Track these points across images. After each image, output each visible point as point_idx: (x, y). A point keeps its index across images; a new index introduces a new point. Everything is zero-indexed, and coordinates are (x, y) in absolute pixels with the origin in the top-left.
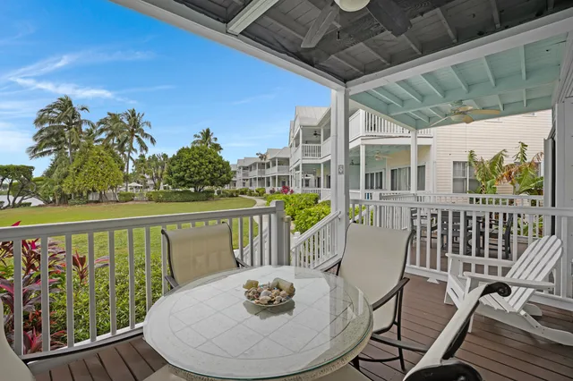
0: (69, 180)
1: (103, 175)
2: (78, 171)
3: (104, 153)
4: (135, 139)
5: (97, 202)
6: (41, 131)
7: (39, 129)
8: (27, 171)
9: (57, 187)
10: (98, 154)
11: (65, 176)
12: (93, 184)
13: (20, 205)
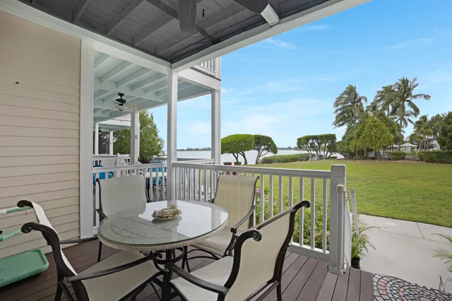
0: (353, 142)
1: (376, 137)
2: (359, 136)
3: (378, 120)
4: (406, 103)
5: (373, 158)
6: (337, 111)
7: (336, 109)
8: (332, 137)
9: (346, 147)
10: (372, 122)
11: (352, 138)
12: (368, 145)
13: (330, 158)
